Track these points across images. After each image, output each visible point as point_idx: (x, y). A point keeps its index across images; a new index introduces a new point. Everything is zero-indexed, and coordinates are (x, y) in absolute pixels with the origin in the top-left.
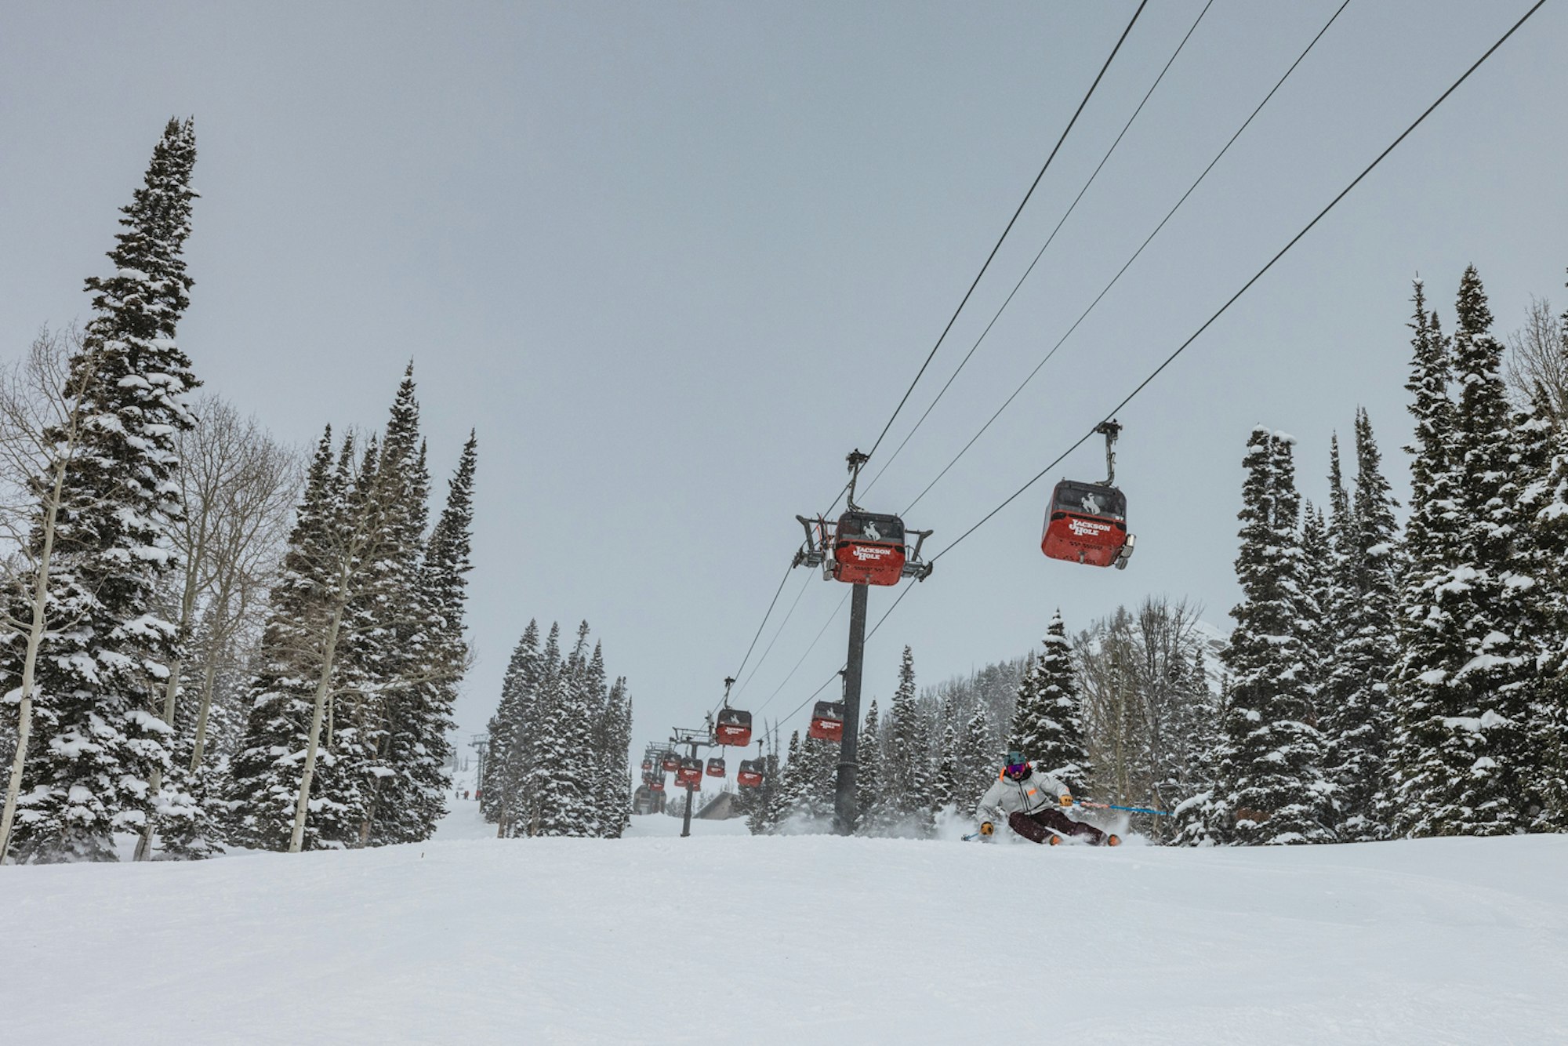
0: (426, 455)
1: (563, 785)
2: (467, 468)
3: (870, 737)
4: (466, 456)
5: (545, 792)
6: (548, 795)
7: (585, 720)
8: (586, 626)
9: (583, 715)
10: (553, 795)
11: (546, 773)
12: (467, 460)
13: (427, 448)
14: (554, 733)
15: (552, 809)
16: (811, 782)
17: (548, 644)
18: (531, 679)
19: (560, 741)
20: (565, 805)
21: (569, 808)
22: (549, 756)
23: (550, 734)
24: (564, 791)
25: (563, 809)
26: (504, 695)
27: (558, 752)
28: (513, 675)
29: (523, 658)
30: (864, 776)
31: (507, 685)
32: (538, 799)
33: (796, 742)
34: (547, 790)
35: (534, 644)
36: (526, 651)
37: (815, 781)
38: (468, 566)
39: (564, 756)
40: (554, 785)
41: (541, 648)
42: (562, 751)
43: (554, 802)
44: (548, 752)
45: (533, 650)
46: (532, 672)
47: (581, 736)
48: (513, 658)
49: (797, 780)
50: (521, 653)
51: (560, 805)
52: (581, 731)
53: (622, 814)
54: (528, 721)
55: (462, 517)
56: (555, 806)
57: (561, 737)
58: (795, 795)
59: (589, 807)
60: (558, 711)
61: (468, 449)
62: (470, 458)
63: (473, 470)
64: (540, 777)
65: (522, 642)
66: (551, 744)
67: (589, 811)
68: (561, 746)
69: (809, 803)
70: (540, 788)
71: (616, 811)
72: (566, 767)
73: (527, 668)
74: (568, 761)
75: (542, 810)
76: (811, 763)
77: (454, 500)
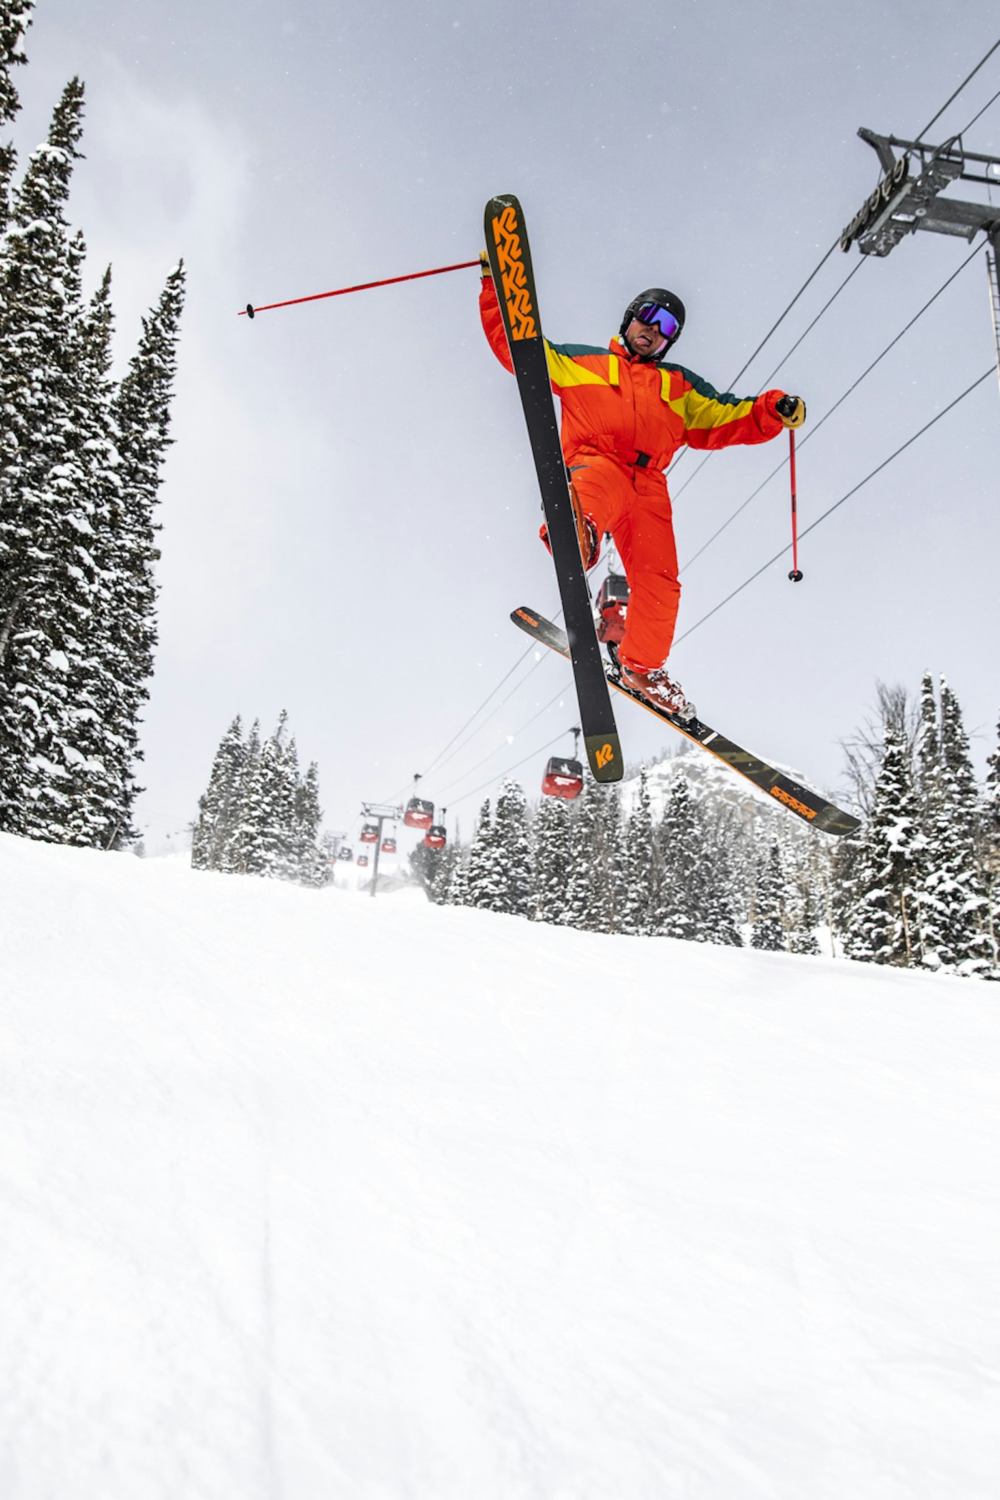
0: (111, 286)
1: (268, 842)
2: (170, 305)
3: (562, 804)
4: (170, 291)
5: (251, 848)
6: (254, 851)
7: (289, 783)
8: (285, 714)
9: (287, 779)
10: (258, 850)
11: (252, 830)
12: (170, 296)
13: (113, 277)
14: (261, 791)
15: (257, 864)
16: (503, 846)
17: (251, 737)
18: (237, 764)
19: (267, 799)
20: (269, 861)
21: (274, 864)
22: (254, 813)
23: (257, 792)
24: (268, 848)
25: (268, 865)
26: (213, 776)
27: (264, 810)
28: (220, 760)
29: (229, 746)
30: (557, 841)
31: (215, 768)
32: (245, 855)
33: (488, 807)
34: (252, 846)
35: (239, 734)
36: (232, 740)
37: (507, 846)
38: (166, 437)
39: (270, 814)
40: (259, 840)
41: (244, 740)
42: (268, 809)
43: (260, 857)
44: (254, 809)
45: (238, 739)
46: (236, 758)
47: (285, 798)
48: (222, 746)
49: (489, 844)
50: (227, 741)
51: (265, 860)
52: (286, 793)
53: (323, 873)
54: (233, 796)
55: (160, 369)
56: (260, 861)
57: (267, 795)
58: (488, 858)
59: (293, 865)
60: (265, 771)
61: (173, 282)
62: (174, 293)
63: (179, 310)
64: (247, 834)
65: (230, 732)
66: (258, 803)
67: (292, 869)
68: (267, 804)
69: (502, 866)
70: (246, 844)
71: (318, 869)
72: (272, 825)
73: (233, 755)
74: (274, 819)
75: (248, 865)
76: (502, 829)
77: (148, 346)
